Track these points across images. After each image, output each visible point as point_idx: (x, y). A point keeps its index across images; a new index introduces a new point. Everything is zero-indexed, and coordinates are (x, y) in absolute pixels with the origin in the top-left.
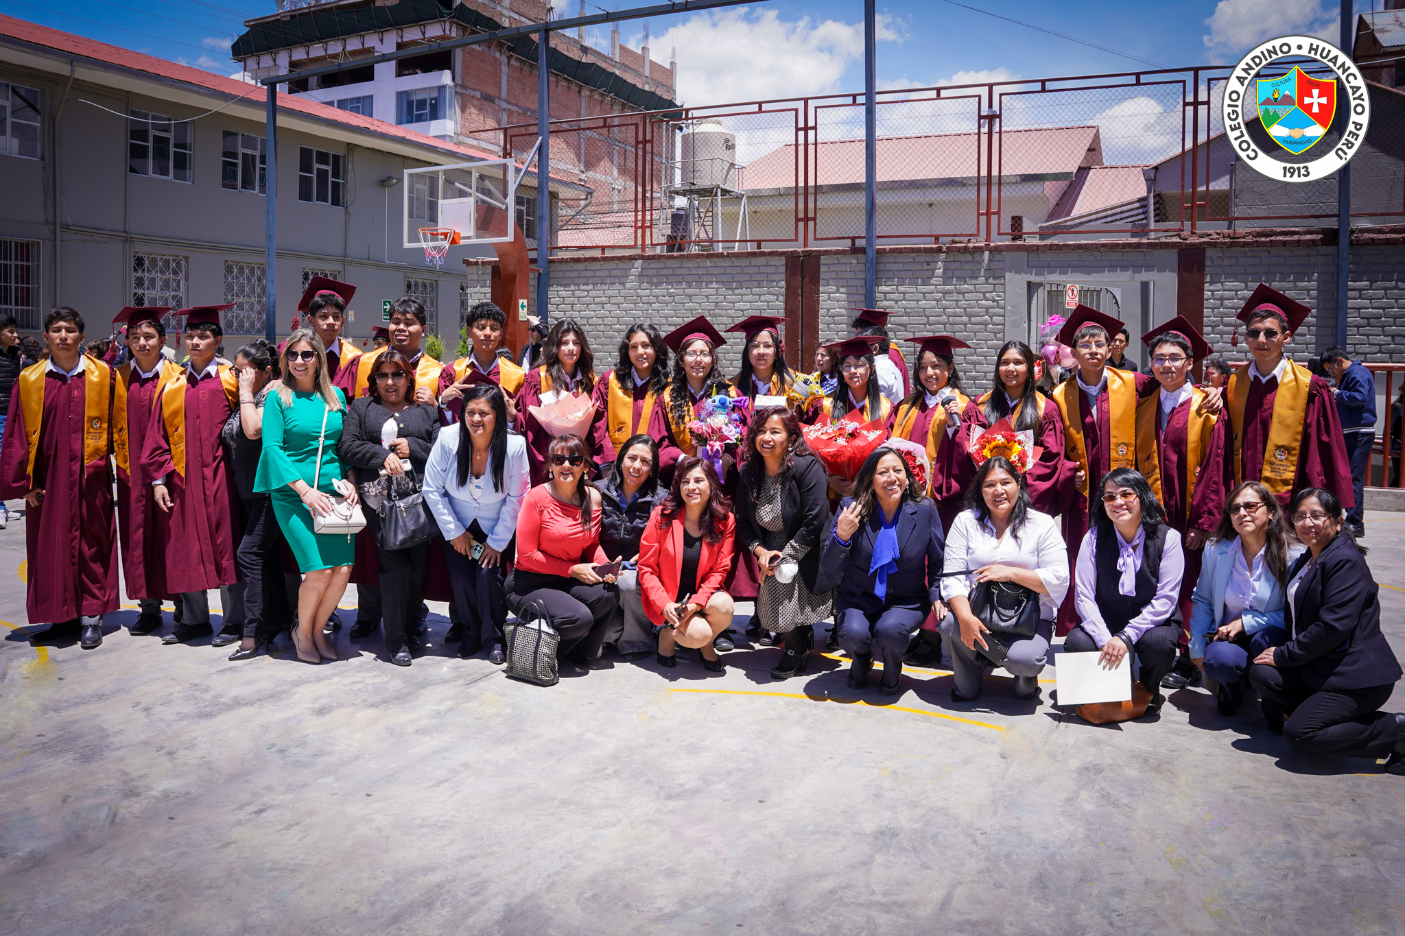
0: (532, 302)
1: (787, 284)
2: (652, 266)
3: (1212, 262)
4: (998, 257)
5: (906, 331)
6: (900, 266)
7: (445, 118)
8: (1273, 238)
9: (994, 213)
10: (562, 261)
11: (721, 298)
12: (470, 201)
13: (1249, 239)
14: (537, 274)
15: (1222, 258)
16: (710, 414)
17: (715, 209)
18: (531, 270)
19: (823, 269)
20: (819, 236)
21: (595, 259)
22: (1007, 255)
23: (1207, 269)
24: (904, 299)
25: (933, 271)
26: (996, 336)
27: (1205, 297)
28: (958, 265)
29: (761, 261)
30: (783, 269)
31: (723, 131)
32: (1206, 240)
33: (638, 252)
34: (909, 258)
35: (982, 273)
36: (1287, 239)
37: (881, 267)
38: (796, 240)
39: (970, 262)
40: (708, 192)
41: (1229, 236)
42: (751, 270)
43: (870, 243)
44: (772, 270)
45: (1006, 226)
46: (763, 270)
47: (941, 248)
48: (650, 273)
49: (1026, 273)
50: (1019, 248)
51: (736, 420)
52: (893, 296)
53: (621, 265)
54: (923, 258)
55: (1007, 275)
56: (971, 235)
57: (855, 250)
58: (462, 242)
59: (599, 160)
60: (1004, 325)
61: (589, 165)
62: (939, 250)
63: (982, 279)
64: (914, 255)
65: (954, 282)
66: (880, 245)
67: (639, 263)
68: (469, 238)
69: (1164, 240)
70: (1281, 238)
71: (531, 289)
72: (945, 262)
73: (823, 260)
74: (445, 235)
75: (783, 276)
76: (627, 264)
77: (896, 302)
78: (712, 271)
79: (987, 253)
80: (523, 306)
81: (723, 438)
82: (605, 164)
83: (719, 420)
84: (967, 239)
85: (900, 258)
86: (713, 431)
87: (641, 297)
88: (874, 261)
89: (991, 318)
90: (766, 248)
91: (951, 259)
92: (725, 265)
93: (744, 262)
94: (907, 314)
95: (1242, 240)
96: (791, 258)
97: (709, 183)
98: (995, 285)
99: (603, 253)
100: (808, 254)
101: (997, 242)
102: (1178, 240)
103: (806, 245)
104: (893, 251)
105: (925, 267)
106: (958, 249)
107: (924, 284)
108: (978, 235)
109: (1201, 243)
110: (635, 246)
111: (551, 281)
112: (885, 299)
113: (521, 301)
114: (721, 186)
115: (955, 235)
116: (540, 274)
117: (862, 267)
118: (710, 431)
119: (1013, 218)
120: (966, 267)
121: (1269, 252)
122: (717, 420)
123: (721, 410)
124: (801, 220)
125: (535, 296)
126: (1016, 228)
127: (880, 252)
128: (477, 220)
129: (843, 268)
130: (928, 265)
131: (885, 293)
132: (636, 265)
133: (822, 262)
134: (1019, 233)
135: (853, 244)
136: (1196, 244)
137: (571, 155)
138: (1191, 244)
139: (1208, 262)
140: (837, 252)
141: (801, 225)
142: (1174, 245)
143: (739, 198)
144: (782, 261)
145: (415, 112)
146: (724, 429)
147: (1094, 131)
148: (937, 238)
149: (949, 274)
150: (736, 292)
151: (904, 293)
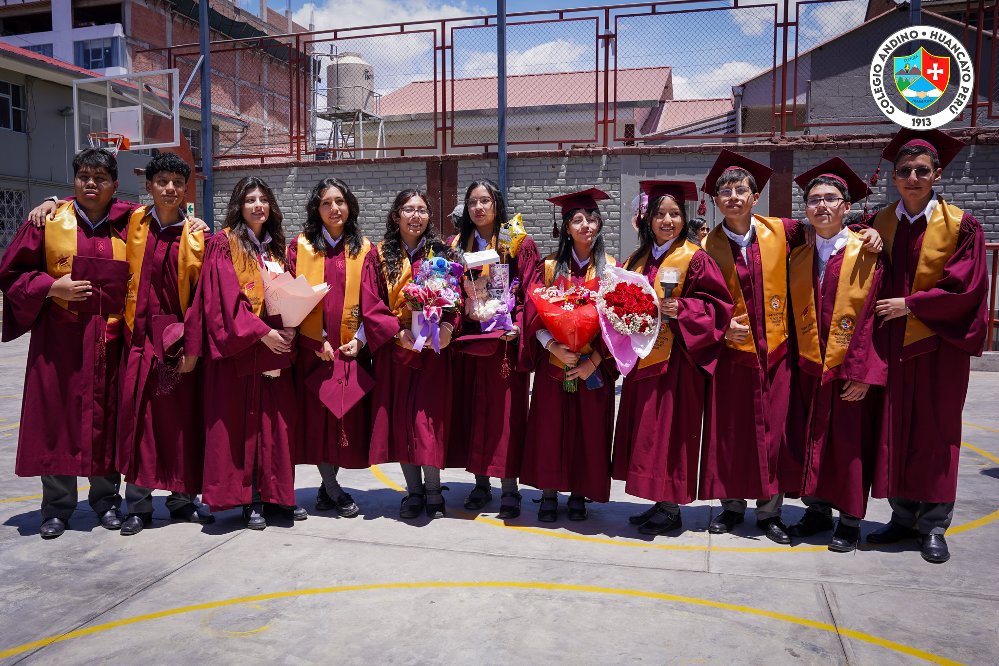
0: (198, 207)
1: (428, 186)
2: (307, 172)
3: (799, 162)
4: (614, 160)
5: (534, 225)
6: (528, 169)
7: (118, 65)
8: (851, 141)
9: (610, 122)
10: (225, 169)
11: (370, 199)
12: (138, 109)
13: (831, 142)
14: (202, 181)
15: (807, 159)
16: (428, 277)
17: (356, 133)
18: (197, 177)
19: (460, 172)
20: (456, 144)
21: (255, 167)
22: (622, 158)
23: (794, 168)
24: (532, 198)
25: (558, 173)
26: (613, 229)
27: (793, 193)
28: (579, 167)
29: (404, 166)
30: (424, 173)
31: (363, 63)
32: (794, 143)
33: (294, 159)
34: (536, 161)
35: (601, 174)
36: (863, 141)
37: (512, 170)
38: (436, 147)
39: (590, 164)
40: (351, 116)
41: (813, 140)
42: (396, 175)
43: (502, 149)
44: (415, 174)
45: (621, 134)
46: (406, 174)
47: (564, 152)
48: (305, 178)
49: (639, 174)
50: (633, 152)
51: (453, 284)
52: (522, 195)
53: (279, 172)
54: (548, 161)
55: (623, 176)
56: (589, 141)
57: (487, 156)
58: (132, 148)
59: (251, 105)
60: (620, 219)
61: (244, 107)
62: (563, 154)
63: (600, 180)
64: (540, 159)
65: (576, 182)
66: (511, 150)
67: (294, 170)
68: (138, 143)
69: (758, 144)
70: (857, 141)
71: (198, 195)
72: (568, 165)
73: (461, 164)
74: (115, 140)
75: (425, 180)
76: (284, 171)
77: (525, 200)
78: (360, 175)
79: (604, 157)
80: (190, 209)
81: (440, 302)
82: (256, 107)
83: (437, 284)
84: (587, 144)
85: (529, 162)
86: (430, 294)
87: (297, 200)
88: (506, 165)
89: (609, 213)
90: (409, 154)
91: (573, 162)
92: (373, 170)
93: (389, 167)
94: (535, 211)
95: (825, 143)
96: (431, 163)
97: (353, 108)
98: (611, 184)
99: (262, 161)
100: (447, 159)
101: (613, 146)
102: (770, 144)
103: (444, 151)
104: (522, 155)
105: (551, 169)
106: (580, 154)
107: (549, 185)
108: (596, 141)
109: (790, 146)
110: (291, 154)
111: (216, 188)
112: (516, 198)
113: (188, 205)
114: (363, 110)
115: (575, 141)
116: (205, 181)
117: (495, 170)
118: (427, 294)
119: (627, 126)
120: (587, 169)
121: (847, 153)
122: (435, 283)
123: (437, 273)
124: (440, 129)
125: (201, 201)
126: (630, 135)
127: (511, 157)
128: (145, 128)
129: (477, 171)
130: (553, 167)
131: (516, 193)
132: (292, 172)
133: (459, 166)
134: (632, 139)
135: (486, 150)
136: (786, 147)
137: (228, 100)
138: (781, 147)
139: (795, 163)
140: (473, 157)
141: (440, 133)
142: (766, 148)
143: (376, 123)
144: (424, 166)
145: (91, 60)
146: (443, 292)
147: (668, 71)
148: (560, 144)
149: (572, 175)
150: (383, 194)
151: (532, 193)
